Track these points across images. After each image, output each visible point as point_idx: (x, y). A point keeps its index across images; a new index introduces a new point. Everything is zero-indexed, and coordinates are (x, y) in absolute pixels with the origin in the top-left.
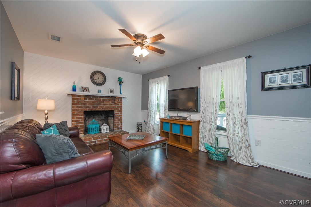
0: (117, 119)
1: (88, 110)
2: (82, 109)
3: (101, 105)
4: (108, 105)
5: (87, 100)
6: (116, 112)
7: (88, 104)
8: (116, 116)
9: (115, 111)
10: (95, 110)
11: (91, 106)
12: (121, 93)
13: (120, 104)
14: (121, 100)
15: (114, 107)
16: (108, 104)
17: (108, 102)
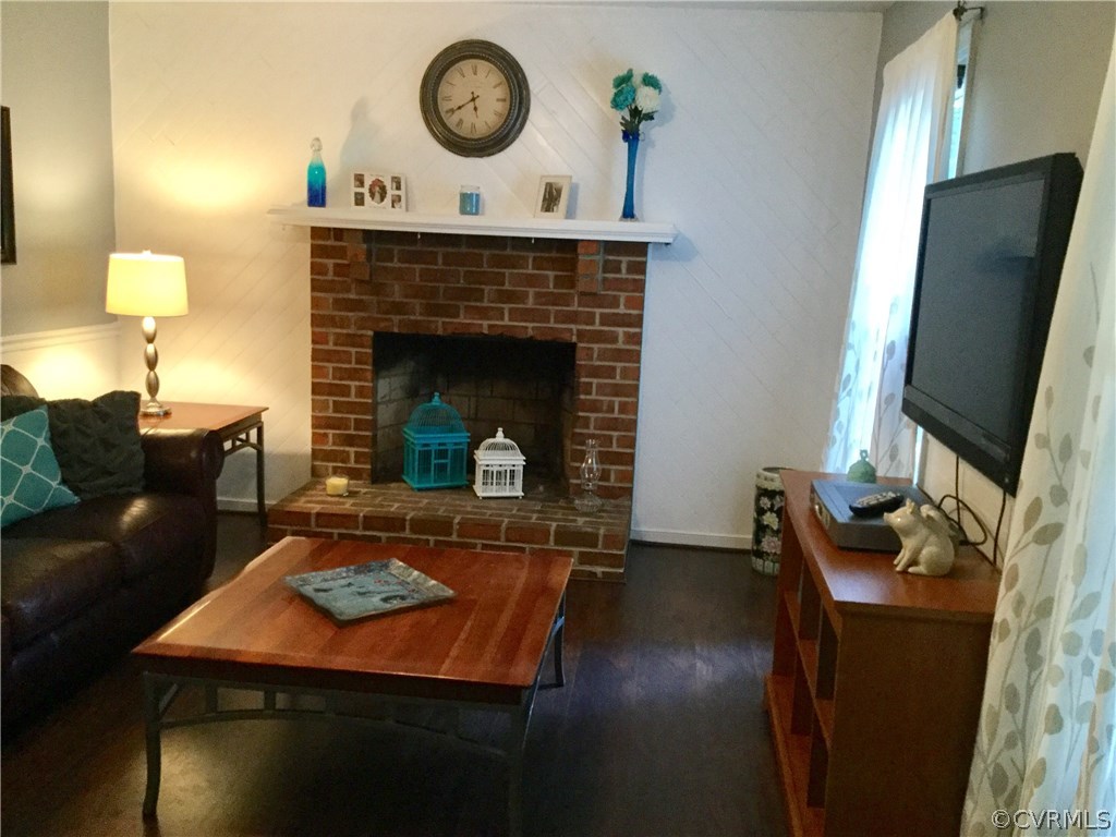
0: (593, 416)
1: (396, 330)
2: (363, 318)
3: (481, 300)
4: (530, 303)
5: (396, 264)
6: (590, 355)
7: (397, 287)
8: (588, 389)
9: (580, 354)
10: (440, 332)
11: (417, 303)
12: (628, 213)
13: (628, 300)
14: (641, 268)
15: (573, 318)
16: (531, 291)
17: (531, 281)
